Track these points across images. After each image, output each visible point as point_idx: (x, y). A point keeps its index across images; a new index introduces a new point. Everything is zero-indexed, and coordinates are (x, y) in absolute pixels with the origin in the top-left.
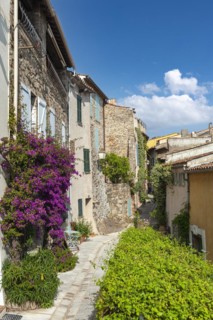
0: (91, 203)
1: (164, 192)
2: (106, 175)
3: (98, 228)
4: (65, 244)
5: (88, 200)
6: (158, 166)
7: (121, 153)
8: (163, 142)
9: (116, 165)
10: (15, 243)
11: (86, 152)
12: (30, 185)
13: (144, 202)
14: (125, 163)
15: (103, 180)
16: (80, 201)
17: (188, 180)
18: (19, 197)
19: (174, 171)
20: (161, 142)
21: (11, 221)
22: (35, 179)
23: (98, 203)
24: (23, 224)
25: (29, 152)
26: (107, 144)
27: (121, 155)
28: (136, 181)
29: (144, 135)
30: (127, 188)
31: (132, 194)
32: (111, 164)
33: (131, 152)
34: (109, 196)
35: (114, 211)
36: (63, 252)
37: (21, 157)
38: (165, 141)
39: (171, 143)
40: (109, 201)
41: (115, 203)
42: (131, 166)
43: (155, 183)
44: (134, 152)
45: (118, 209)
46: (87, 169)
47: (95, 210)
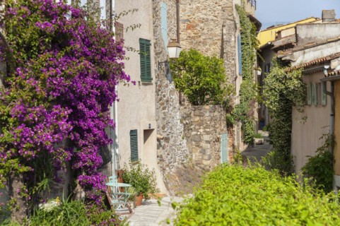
0: (153, 137)
1: (289, 120)
2: (182, 89)
3: (166, 184)
4: (107, 202)
5: (147, 133)
6: (277, 71)
7: (209, 51)
8: (288, 33)
9: (199, 71)
10: (18, 186)
11: (144, 45)
12: (44, 81)
13: (251, 143)
14: (216, 69)
15: (175, 97)
16: (133, 134)
17: (332, 94)
18: (24, 102)
19: (307, 80)
20: (283, 34)
21: (10, 146)
22: (52, 71)
23: (167, 139)
24: (32, 149)
25: (41, 24)
26: (183, 36)
27: (209, 54)
28: (237, 101)
29: (252, 19)
30: (219, 113)
31: (230, 125)
32: (190, 70)
33: (227, 49)
34: (187, 128)
35: (196, 156)
36: (104, 213)
37: (27, 35)
38: (292, 32)
39: (303, 33)
40: (186, 137)
41: (198, 140)
42: (228, 74)
43: (272, 103)
44: (234, 49)
45: (203, 152)
46: (146, 76)
47: (161, 152)
